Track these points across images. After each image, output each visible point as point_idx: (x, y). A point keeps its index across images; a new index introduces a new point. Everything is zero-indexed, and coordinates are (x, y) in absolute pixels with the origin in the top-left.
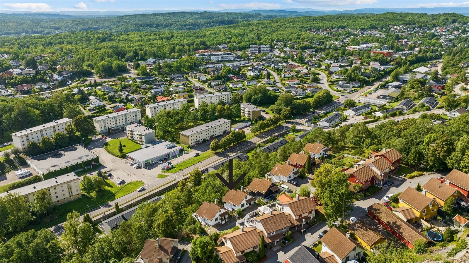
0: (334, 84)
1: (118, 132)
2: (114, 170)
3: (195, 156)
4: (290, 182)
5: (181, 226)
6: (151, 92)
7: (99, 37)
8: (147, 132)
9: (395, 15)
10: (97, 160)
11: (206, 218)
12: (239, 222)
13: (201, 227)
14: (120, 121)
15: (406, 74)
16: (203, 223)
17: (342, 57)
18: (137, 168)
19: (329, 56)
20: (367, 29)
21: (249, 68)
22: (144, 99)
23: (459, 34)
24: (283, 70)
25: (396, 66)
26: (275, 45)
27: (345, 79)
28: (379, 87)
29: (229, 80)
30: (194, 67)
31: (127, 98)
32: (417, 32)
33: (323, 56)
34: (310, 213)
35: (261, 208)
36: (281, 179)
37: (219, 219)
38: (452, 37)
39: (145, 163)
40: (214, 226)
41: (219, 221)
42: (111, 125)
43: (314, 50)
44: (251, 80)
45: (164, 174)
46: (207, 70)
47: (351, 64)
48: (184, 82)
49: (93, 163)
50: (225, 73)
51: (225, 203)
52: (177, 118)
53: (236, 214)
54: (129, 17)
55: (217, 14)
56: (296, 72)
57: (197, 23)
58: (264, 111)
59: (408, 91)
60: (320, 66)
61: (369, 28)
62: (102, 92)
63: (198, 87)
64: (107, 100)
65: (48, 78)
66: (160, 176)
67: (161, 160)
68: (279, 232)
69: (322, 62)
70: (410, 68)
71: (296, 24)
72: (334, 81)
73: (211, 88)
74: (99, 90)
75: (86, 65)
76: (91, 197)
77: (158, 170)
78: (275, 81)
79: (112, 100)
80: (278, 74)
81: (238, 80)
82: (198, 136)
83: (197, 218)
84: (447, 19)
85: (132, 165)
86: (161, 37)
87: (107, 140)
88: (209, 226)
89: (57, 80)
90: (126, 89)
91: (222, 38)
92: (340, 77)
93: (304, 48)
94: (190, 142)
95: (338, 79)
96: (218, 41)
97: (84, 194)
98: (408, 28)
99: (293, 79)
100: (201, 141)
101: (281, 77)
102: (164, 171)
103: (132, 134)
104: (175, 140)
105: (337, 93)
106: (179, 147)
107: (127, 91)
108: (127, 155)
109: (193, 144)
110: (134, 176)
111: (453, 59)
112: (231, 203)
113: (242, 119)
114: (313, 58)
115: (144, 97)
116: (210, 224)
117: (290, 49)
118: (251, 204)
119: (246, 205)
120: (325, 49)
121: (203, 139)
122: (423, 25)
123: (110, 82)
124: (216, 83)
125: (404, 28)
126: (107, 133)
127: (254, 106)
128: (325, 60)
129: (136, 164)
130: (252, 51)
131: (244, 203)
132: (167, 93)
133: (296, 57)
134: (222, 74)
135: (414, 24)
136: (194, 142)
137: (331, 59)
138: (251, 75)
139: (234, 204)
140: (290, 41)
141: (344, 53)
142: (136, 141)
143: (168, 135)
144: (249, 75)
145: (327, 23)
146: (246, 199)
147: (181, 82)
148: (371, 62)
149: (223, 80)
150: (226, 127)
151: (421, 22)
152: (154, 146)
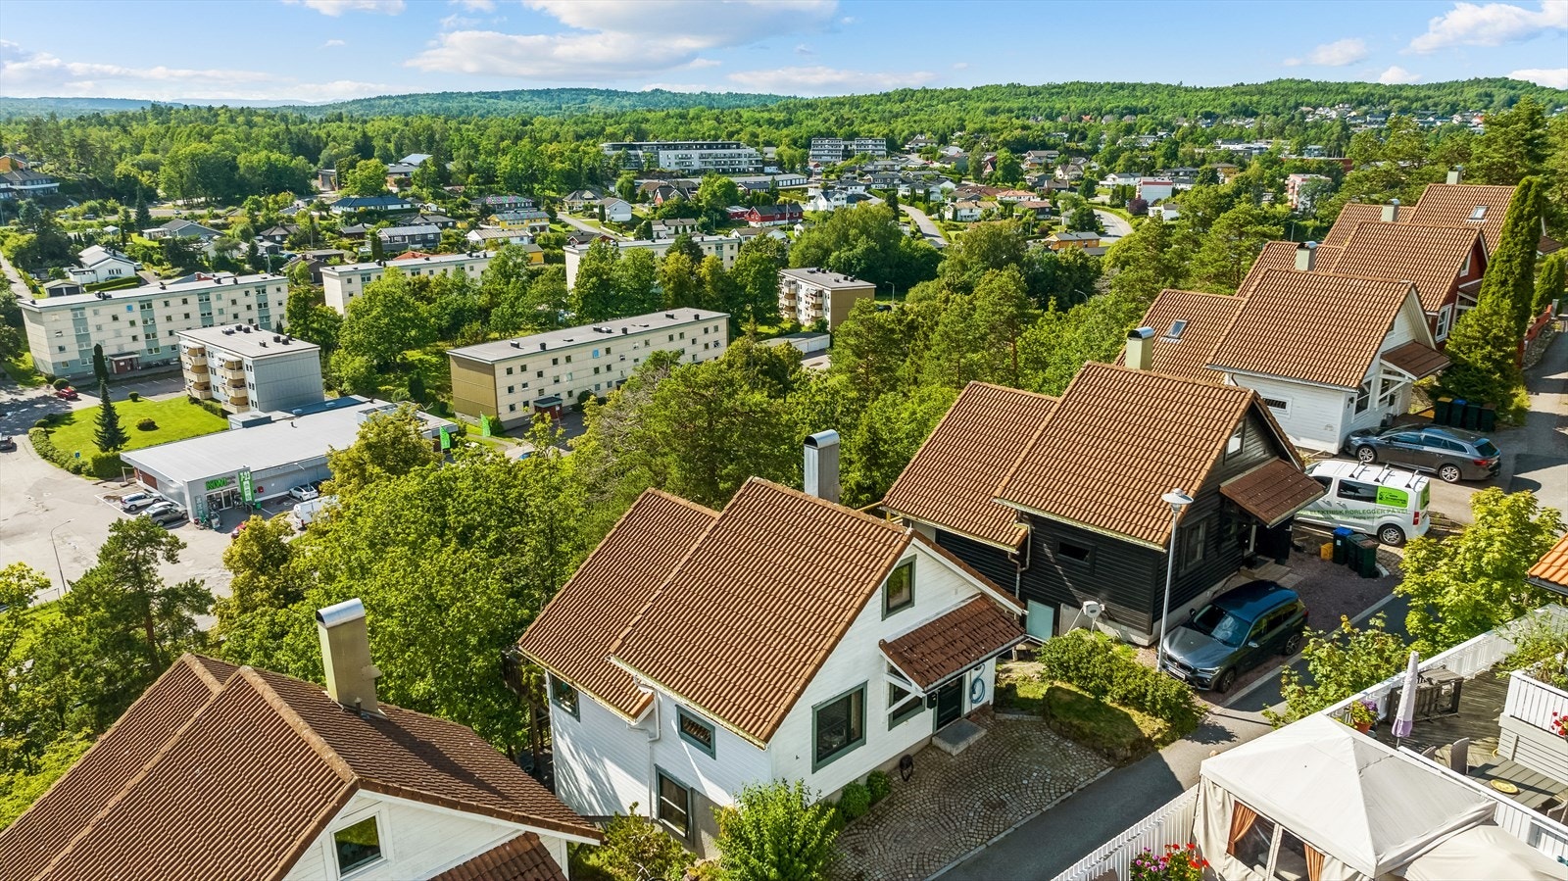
6: (375, 237)
8: (276, 349)
14: (170, 326)
17: (1165, 167)
19: (1121, 161)
20: (1225, 117)
21: (812, 193)
22: (335, 260)
24: (949, 201)
26: (906, 141)
29: (726, 221)
30: (585, 178)
31: (255, 256)
33: (1096, 165)
39: (204, 493)
43: (1055, 153)
46: (639, 193)
48: (539, 223)
50: (714, 194)
52: (455, 301)
56: (1001, 203)
60: (1090, 193)
61: (1231, 113)
63: (592, 235)
64: (159, 262)
67: (314, 484)
69: (1097, 183)
74: (151, 237)
75: (134, 165)
78: (919, 230)
79: (186, 262)
80: (929, 212)
81: (767, 223)
82: (550, 372)
84: (1490, 95)
85: (134, 509)
87: (72, 403)
90: (266, 233)
93: (1018, 147)
98: (1366, 113)
100: (567, 402)
101: (941, 218)
103: (203, 370)
104: (426, 393)
106: (435, 423)
107: (270, 238)
108: (124, 456)
109: (521, 412)
113: (786, 325)
114: (1059, 172)
115: (341, 256)
117: (962, 150)
118: (958, 713)
119: (896, 718)
120: (1095, 151)
121: (576, 393)
122: (1414, 105)
123: (217, 216)
124: (673, 228)
125: (1353, 113)
126: (90, 377)
127: (841, 277)
128: (1102, 176)
129: (164, 500)
130: (821, 156)
131: (860, 693)
132: (450, 244)
133: (989, 170)
134: (700, 201)
135: (1384, 103)
136: (526, 404)
137: (1130, 169)
138: (821, 209)
139: (683, 701)
140: (960, 130)
141: (1171, 155)
142: (215, 404)
143: (400, 379)
144: (812, 209)
145: (1080, 100)
146: (889, 610)
147: (525, 222)
148: (1292, 177)
149: (703, 219)
150: (707, 346)
151: (1406, 99)
152: (296, 421)
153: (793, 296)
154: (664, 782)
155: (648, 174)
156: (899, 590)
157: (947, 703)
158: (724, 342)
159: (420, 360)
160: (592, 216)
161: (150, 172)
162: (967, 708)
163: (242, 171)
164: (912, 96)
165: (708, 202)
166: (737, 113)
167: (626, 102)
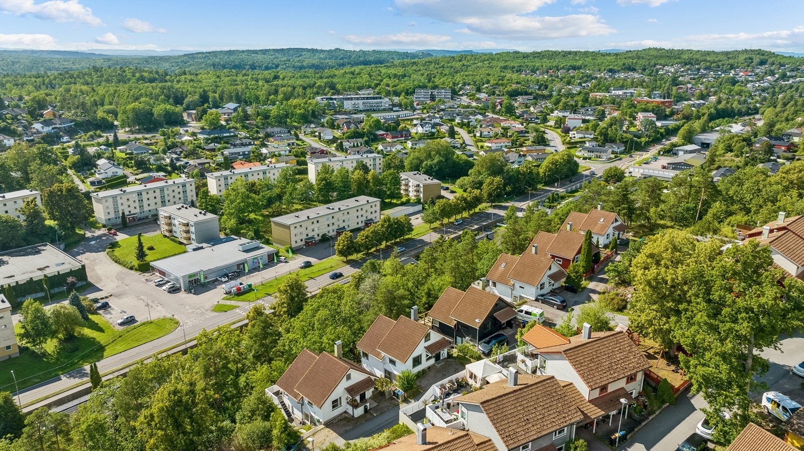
0: (576, 147)
1: (144, 224)
2: (118, 296)
3: (302, 268)
4: (542, 299)
5: (227, 423)
6: (222, 154)
7: (142, 76)
8: (201, 218)
9: (663, 51)
10: (81, 273)
11: (306, 400)
12: (406, 410)
13: (286, 428)
14: (149, 202)
15: (705, 134)
16: (298, 415)
17: (583, 106)
18: (169, 292)
19: (561, 104)
20: (618, 71)
21: (415, 122)
22: (207, 165)
23: (775, 81)
24: (479, 126)
25: (684, 121)
26: (461, 89)
27: (595, 139)
28: (662, 153)
29: (376, 139)
30: (311, 117)
31: (172, 164)
32: (703, 76)
33: (550, 105)
34: (631, 379)
35: (476, 368)
36: (518, 292)
37: (344, 402)
38: (766, 84)
39: (187, 279)
40: (329, 424)
41: (345, 407)
42: (129, 209)
43: (531, 97)
44: (419, 139)
45: (228, 303)
46: (336, 124)
47: (601, 117)
48: (291, 141)
49: (70, 279)
50: (370, 126)
51: (366, 355)
52: (268, 194)
53: (396, 387)
54: (204, 56)
55: (356, 53)
56: (503, 128)
57: (322, 63)
58: (447, 189)
59: (720, 155)
60: (545, 120)
61: (622, 69)
62: (126, 154)
63: (317, 149)
64: (132, 167)
65: (20, 129)
66: (221, 309)
67: (226, 275)
68: (545, 443)
69: (549, 115)
70: (710, 125)
71: (494, 63)
72: (577, 143)
73: (343, 151)
74: (121, 151)
75: (104, 112)
76: (45, 354)
77: (216, 295)
78: (464, 143)
79: (142, 166)
80: (469, 132)
81: (395, 140)
82: (310, 228)
83: (280, 398)
84: (751, 59)
85: (159, 285)
86: (256, 78)
87: (116, 237)
88: (314, 422)
89: (38, 132)
90: (173, 150)
91: (364, 79)
92: (586, 136)
93: (514, 94)
94: (293, 239)
95: (583, 140)
96: (357, 83)
97: (27, 348)
98: (688, 69)
99: (497, 139)
100: (317, 238)
101: (475, 136)
102: (229, 296)
103: (170, 224)
104: (261, 235)
105: (584, 161)
106: (267, 249)
107: (175, 153)
108: (152, 264)
109: (300, 244)
110: (160, 308)
111: (784, 111)
112: (383, 354)
113: (404, 199)
114: (532, 109)
115: (209, 163)
116: (316, 417)
117: (487, 95)
118: (439, 359)
119: (427, 360)
120: (551, 96)
121: (320, 235)
122: (712, 65)
123: (146, 139)
124: (352, 143)
125: (682, 69)
126: (119, 224)
127: (427, 177)
128: (552, 111)
129: (170, 282)
130: (420, 98)
131: (421, 355)
132: (255, 156)
133: (499, 107)
134: (364, 129)
135: (697, 64)
136: (302, 240)
137: (564, 109)
138: (420, 132)
139: (390, 357)
140: (487, 84)
141: (586, 100)
142: (177, 239)
143: (248, 227)
144: (415, 132)
145: (548, 61)
146: (426, 341)
147: (285, 141)
148: (639, 114)
149: (366, 139)
150: (372, 212)
151: (709, 61)
152: (213, 248)
153: (407, 185)
154: (386, 371)
155: (339, 113)
156: (427, 337)
157: (437, 357)
158: (378, 211)
159: (255, 218)
160: (315, 136)
161: (111, 115)
162: (441, 358)
163: (155, 116)
164: (465, 58)
165: (367, 130)
166: (379, 70)
167: (322, 56)
